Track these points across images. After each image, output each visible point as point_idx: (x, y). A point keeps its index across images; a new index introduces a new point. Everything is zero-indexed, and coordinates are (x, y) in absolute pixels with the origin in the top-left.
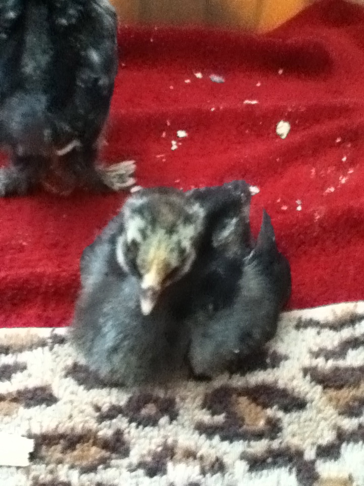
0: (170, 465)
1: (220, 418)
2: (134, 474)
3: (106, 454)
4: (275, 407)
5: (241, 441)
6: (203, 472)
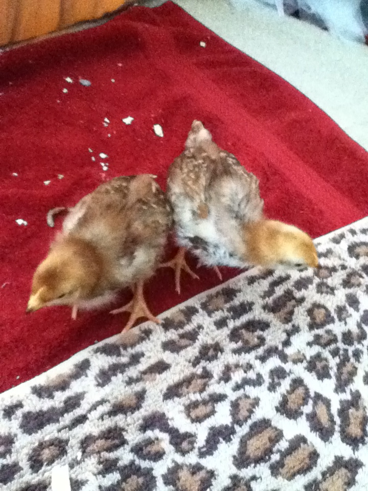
0: (232, 374)
1: (240, 344)
2: (220, 384)
3: (204, 380)
4: (258, 330)
5: (253, 351)
6: (245, 372)
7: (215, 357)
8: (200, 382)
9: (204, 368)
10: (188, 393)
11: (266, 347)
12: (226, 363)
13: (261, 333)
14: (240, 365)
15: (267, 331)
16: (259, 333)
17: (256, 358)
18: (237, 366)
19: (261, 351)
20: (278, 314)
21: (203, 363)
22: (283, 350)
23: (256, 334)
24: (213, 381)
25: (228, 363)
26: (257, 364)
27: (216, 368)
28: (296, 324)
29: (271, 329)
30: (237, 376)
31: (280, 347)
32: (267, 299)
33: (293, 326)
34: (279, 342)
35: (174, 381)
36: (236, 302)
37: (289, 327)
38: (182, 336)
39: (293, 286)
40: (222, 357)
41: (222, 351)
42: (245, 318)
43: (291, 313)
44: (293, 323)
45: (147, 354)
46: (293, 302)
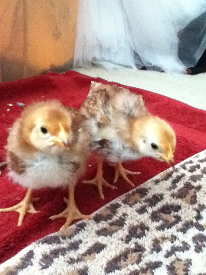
0: (161, 245)
1: (161, 222)
2: (153, 254)
3: (138, 253)
4: (173, 211)
5: (174, 227)
6: (172, 242)
7: (143, 234)
8: (135, 255)
9: (136, 243)
10: (127, 265)
11: (183, 222)
12: (154, 238)
13: (176, 213)
14: (166, 237)
15: (180, 211)
16: (174, 213)
17: (178, 230)
18: (164, 239)
19: (180, 225)
20: (184, 199)
21: (134, 240)
22: (198, 222)
23: (172, 214)
24: (146, 253)
25: (155, 237)
26: (180, 235)
27: (146, 242)
28: (201, 204)
29: (183, 209)
30: (166, 246)
31: (195, 221)
32: (173, 190)
33: (199, 205)
34: (193, 217)
35: (112, 257)
36: (150, 195)
37: (196, 206)
38: (112, 224)
39: (189, 180)
40: (149, 233)
41: (148, 229)
42: (159, 205)
43: (195, 197)
44: (198, 203)
45: (84, 241)
46: (193, 190)
